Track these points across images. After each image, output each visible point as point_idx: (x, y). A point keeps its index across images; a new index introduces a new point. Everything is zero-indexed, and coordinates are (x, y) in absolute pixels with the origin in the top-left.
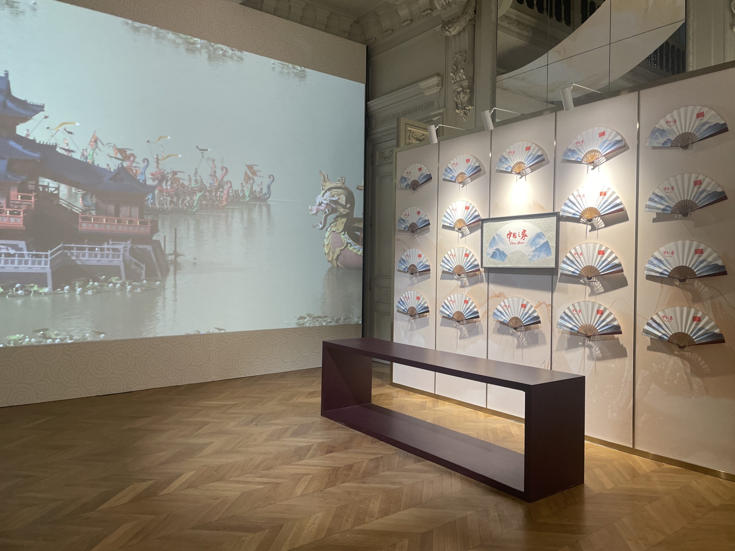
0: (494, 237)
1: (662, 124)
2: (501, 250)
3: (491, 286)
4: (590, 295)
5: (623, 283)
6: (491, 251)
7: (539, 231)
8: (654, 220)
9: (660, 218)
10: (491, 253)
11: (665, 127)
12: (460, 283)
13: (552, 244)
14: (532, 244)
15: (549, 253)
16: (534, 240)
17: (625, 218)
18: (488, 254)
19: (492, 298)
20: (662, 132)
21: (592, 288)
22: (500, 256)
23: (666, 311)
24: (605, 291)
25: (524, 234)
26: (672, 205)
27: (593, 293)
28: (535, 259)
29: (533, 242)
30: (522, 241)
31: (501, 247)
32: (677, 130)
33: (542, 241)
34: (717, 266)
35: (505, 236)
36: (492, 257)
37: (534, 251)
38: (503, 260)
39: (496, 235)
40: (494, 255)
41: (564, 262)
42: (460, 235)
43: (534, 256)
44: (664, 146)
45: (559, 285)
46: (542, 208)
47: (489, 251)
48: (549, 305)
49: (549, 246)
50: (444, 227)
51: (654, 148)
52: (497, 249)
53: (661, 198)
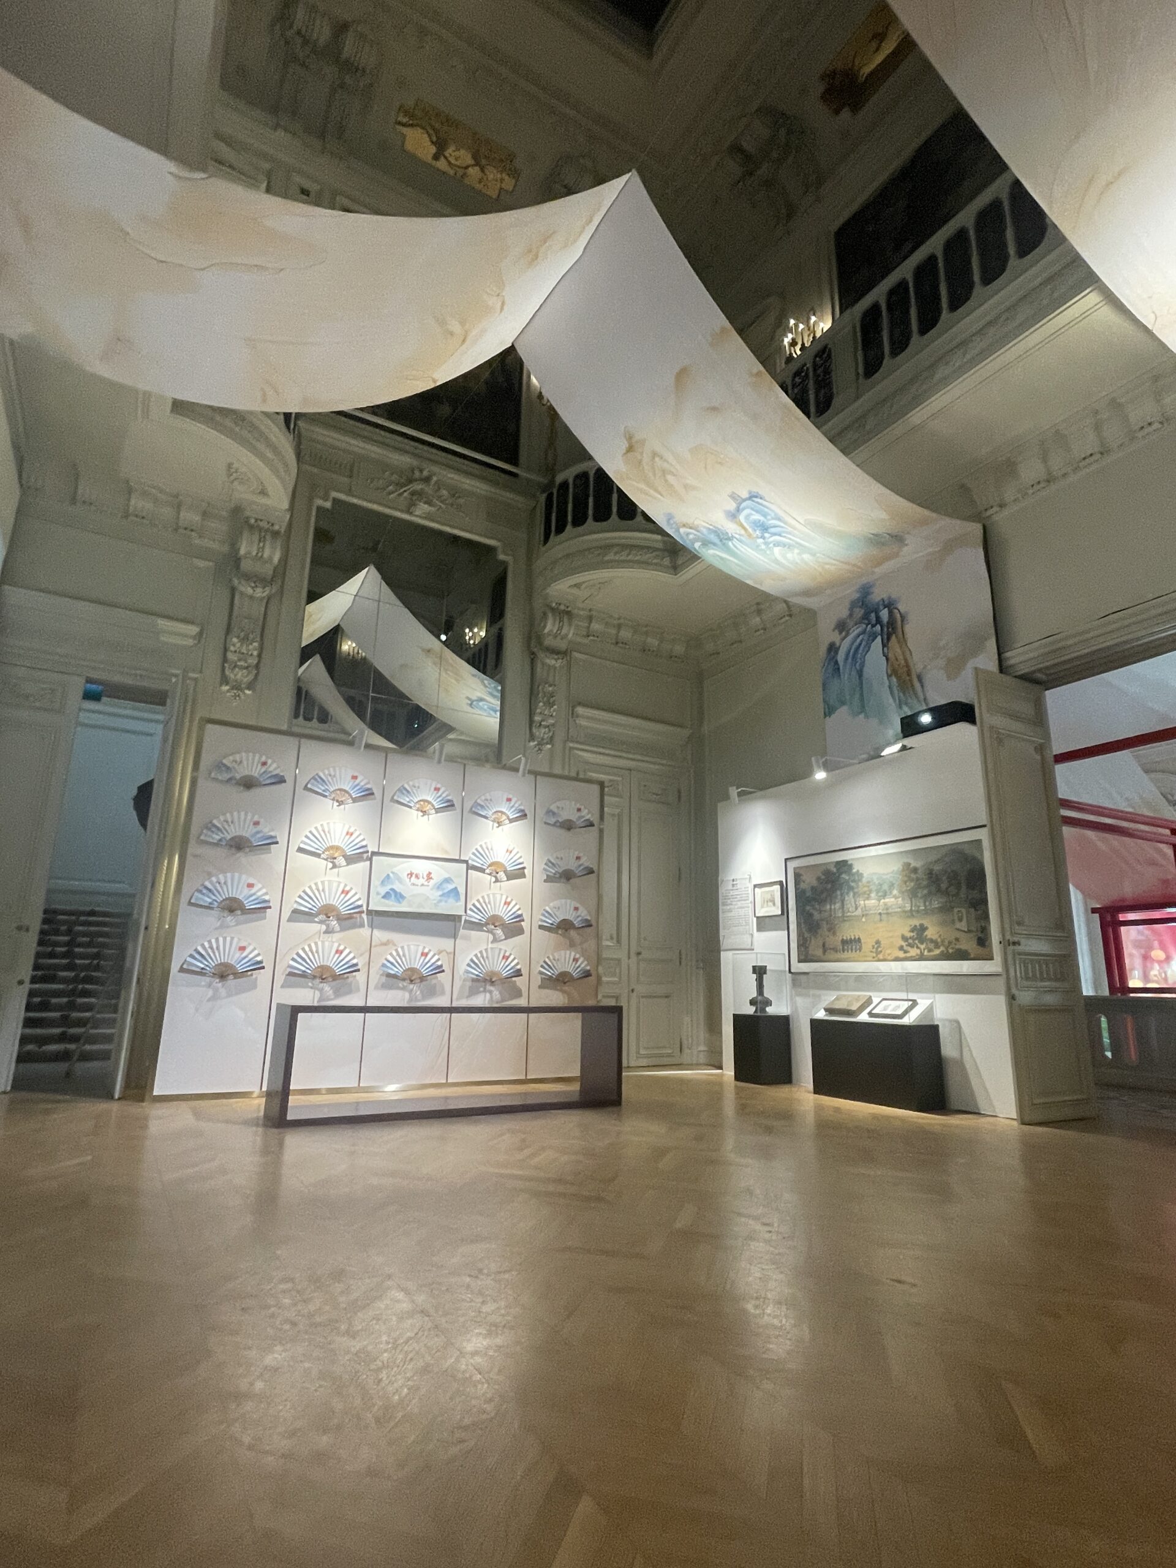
0: (388, 875)
1: (553, 807)
2: (398, 891)
3: (375, 932)
4: (492, 942)
5: (521, 931)
6: (383, 891)
7: (447, 876)
8: (545, 881)
9: (549, 879)
10: (383, 893)
11: (555, 810)
12: (324, 927)
13: (462, 891)
14: (438, 888)
15: (458, 899)
16: (441, 884)
17: (523, 876)
18: (378, 894)
19: (376, 946)
20: (554, 814)
21: (494, 935)
22: (395, 896)
23: (555, 954)
24: (505, 939)
25: (429, 877)
26: (560, 871)
27: (495, 940)
28: (443, 904)
29: (439, 887)
30: (426, 883)
31: (397, 887)
32: (565, 816)
33: (451, 887)
34: (587, 920)
35: (404, 876)
36: (384, 897)
37: (440, 896)
38: (400, 902)
39: (393, 873)
40: (386, 896)
41: (471, 910)
42: (330, 865)
43: (440, 901)
44: (554, 825)
45: (462, 932)
46: (446, 852)
47: (379, 890)
48: (450, 953)
49: (458, 892)
50: (300, 850)
51: (545, 823)
52: (392, 889)
53: (553, 864)
